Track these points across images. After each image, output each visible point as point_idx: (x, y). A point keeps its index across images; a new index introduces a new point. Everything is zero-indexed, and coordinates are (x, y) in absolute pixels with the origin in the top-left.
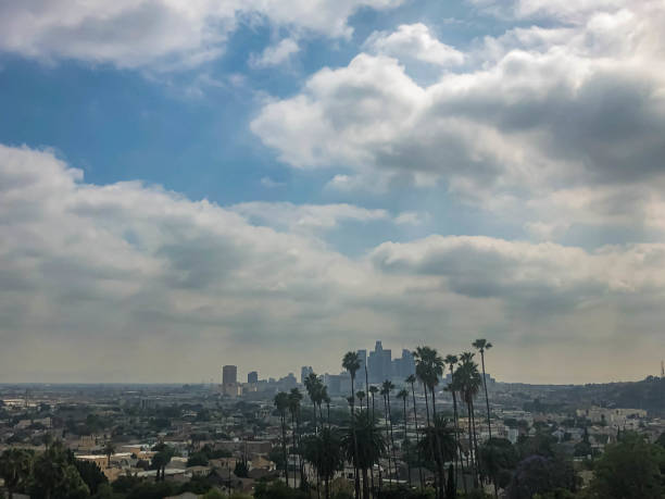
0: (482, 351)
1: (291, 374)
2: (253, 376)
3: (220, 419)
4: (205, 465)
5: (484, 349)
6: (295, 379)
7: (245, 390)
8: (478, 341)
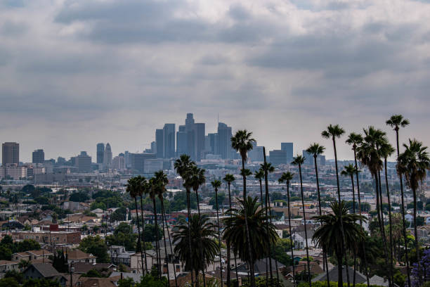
0: (397, 129)
1: (84, 153)
2: (38, 155)
3: (8, 206)
4: (9, 259)
5: (400, 126)
6: (90, 158)
7: (30, 171)
8: (393, 118)
